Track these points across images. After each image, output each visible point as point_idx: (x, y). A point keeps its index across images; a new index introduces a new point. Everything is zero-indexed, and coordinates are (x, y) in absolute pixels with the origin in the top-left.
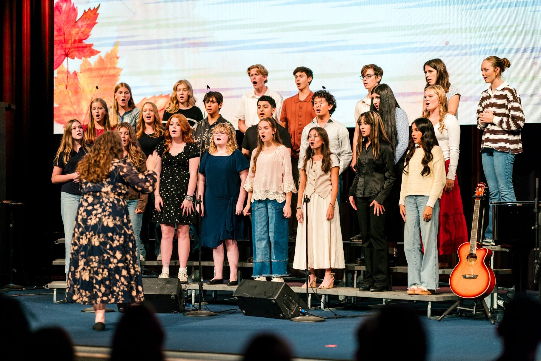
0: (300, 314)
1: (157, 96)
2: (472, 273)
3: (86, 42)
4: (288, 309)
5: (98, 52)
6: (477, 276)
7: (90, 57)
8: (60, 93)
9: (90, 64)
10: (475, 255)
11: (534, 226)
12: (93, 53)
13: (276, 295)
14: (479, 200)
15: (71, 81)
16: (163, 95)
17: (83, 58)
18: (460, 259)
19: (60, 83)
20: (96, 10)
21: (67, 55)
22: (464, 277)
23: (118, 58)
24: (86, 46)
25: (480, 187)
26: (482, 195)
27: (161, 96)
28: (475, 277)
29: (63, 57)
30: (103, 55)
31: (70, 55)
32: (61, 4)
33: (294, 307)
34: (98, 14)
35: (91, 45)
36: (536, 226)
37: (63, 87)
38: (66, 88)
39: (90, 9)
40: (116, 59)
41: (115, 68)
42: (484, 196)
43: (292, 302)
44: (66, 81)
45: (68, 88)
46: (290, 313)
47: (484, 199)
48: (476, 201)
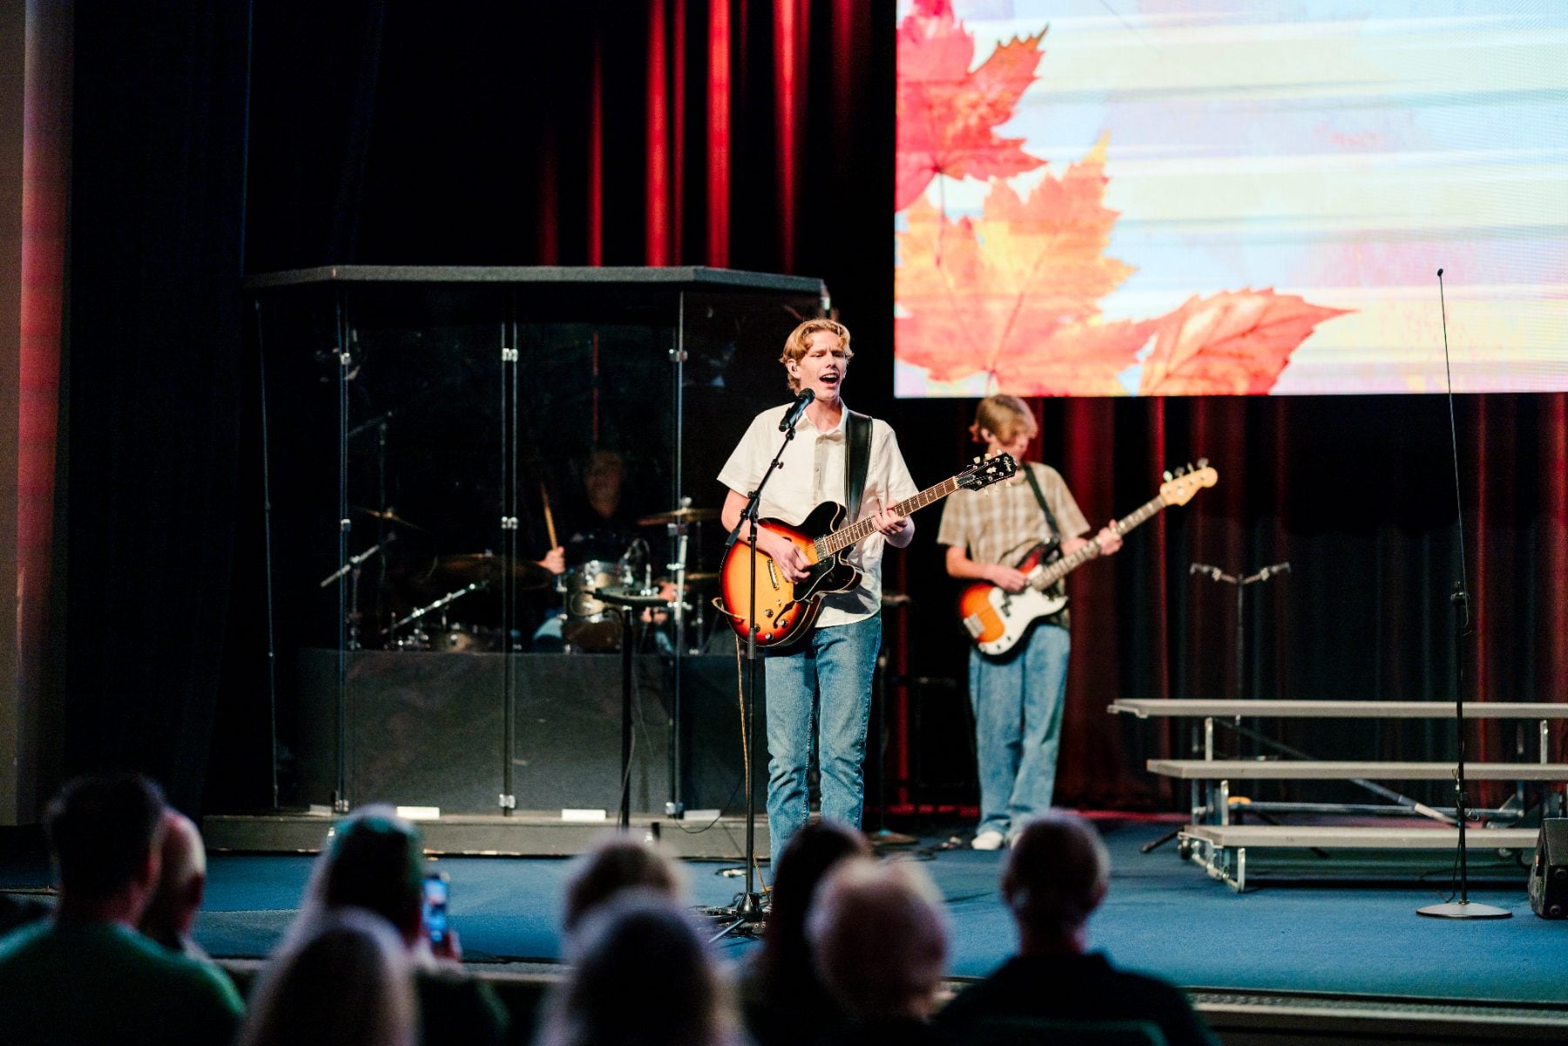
1: (1233, 290)
3: (1001, 132)
5: (1041, 163)
7: (1014, 174)
8: (919, 276)
9: (1014, 196)
12: (1026, 163)
15: (952, 244)
16: (1255, 289)
17: (993, 179)
19: (917, 248)
20: (1034, 41)
21: (937, 169)
23: (1105, 180)
24: (1004, 144)
27: (1246, 293)
29: (928, 173)
30: (1058, 171)
31: (950, 170)
32: (921, 21)
34: (1042, 53)
35: (1017, 143)
37: (925, 261)
38: (938, 262)
39: (1015, 39)
40: (1100, 184)
41: (1097, 211)
44: (936, 242)
45: (944, 263)
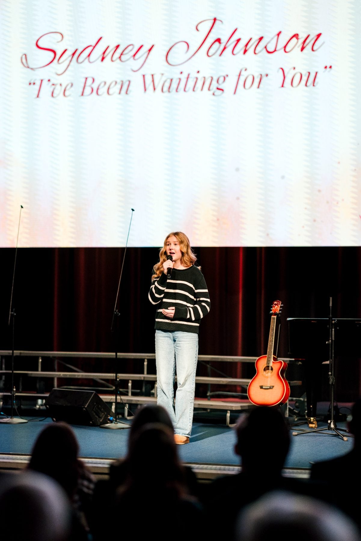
0: (108, 422)
2: (268, 384)
4: (97, 417)
6: (273, 387)
10: (271, 367)
11: (328, 341)
13: (87, 404)
14: (275, 317)
18: (258, 371)
22: (261, 387)
25: (276, 304)
26: (278, 312)
28: (271, 388)
33: (103, 415)
36: (330, 341)
42: (279, 313)
43: (101, 410)
46: (99, 420)
47: (280, 315)
48: (273, 318)
